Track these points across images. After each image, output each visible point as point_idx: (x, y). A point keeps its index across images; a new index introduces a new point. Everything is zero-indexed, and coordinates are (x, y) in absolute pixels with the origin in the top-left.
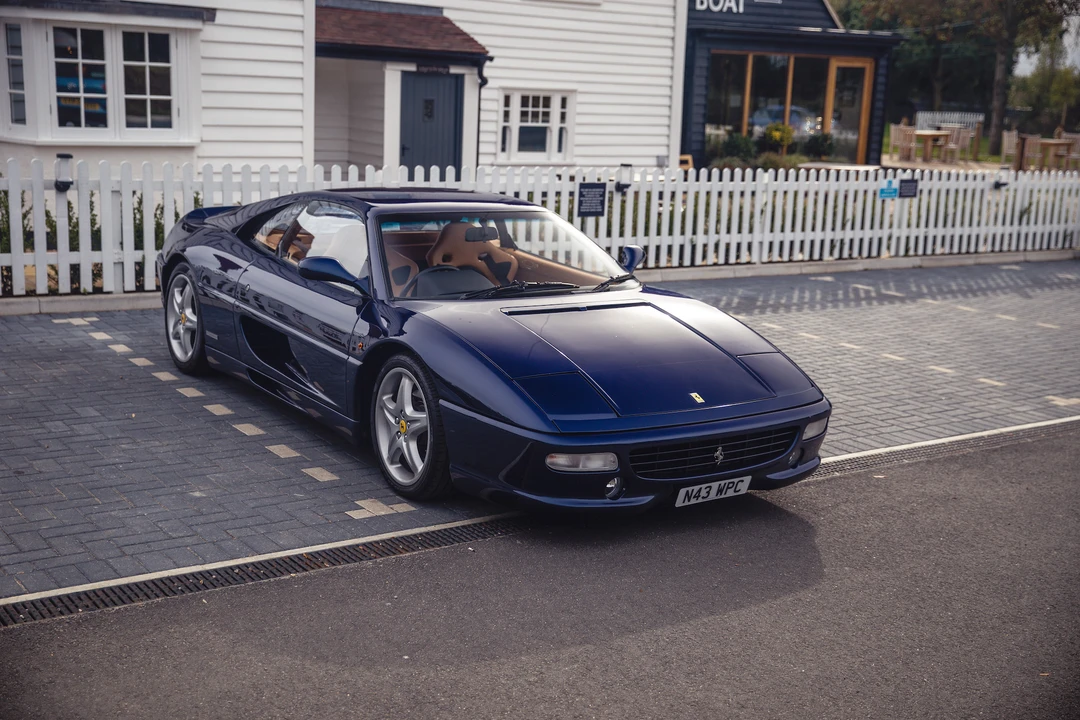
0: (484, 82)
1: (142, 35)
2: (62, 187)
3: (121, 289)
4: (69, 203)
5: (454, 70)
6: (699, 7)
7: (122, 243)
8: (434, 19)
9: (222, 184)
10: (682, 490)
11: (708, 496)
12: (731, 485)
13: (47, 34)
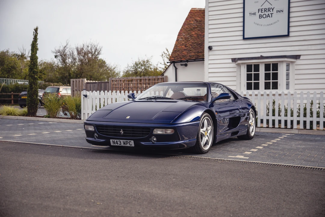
10: (111, 140)
11: (121, 144)
12: (127, 142)
13: (245, 67)
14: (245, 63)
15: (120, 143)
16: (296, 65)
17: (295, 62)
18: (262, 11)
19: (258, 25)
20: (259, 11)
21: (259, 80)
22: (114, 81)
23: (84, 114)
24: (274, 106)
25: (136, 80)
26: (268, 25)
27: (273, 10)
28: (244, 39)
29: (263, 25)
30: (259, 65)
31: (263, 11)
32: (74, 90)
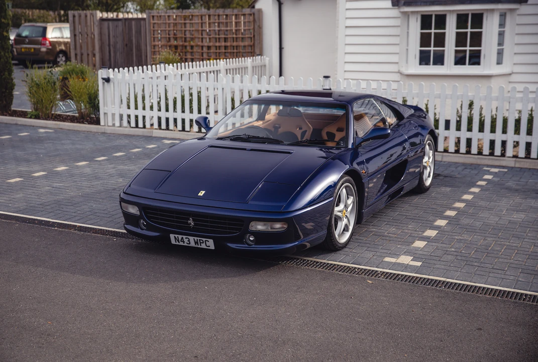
10: (171, 235)
11: (190, 243)
12: (201, 241)
13: (417, 19)
14: (417, 12)
15: (189, 241)
16: (518, 15)
17: (518, 9)
21: (444, 47)
22: (155, 18)
23: (105, 113)
24: (471, 111)
25: (200, 17)
30: (444, 17)
32: (77, 33)
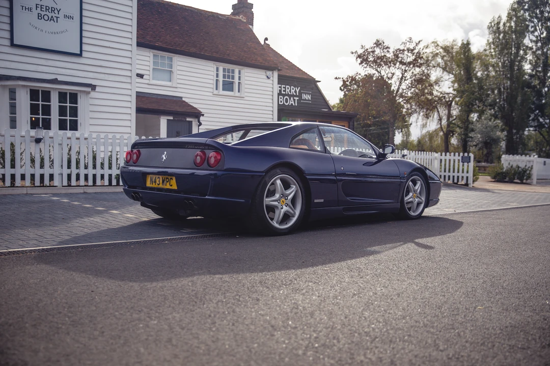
0: (200, 124)
1: (67, 93)
2: (38, 141)
3: (60, 185)
4: (40, 149)
5: (188, 119)
6: (280, 103)
7: (62, 166)
8: (178, 101)
9: (104, 142)
13: (27, 92)
14: (26, 86)
18: (42, 9)
19: (36, 28)
20: (37, 7)
21: (50, 115)
26: (52, 33)
27: (58, 12)
28: (13, 45)
29: (44, 31)
30: (49, 92)
31: (44, 9)
